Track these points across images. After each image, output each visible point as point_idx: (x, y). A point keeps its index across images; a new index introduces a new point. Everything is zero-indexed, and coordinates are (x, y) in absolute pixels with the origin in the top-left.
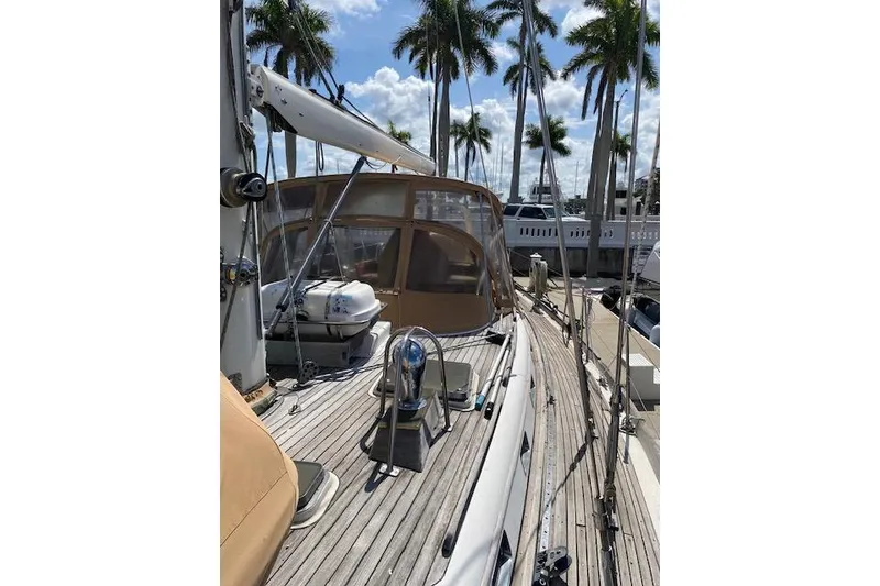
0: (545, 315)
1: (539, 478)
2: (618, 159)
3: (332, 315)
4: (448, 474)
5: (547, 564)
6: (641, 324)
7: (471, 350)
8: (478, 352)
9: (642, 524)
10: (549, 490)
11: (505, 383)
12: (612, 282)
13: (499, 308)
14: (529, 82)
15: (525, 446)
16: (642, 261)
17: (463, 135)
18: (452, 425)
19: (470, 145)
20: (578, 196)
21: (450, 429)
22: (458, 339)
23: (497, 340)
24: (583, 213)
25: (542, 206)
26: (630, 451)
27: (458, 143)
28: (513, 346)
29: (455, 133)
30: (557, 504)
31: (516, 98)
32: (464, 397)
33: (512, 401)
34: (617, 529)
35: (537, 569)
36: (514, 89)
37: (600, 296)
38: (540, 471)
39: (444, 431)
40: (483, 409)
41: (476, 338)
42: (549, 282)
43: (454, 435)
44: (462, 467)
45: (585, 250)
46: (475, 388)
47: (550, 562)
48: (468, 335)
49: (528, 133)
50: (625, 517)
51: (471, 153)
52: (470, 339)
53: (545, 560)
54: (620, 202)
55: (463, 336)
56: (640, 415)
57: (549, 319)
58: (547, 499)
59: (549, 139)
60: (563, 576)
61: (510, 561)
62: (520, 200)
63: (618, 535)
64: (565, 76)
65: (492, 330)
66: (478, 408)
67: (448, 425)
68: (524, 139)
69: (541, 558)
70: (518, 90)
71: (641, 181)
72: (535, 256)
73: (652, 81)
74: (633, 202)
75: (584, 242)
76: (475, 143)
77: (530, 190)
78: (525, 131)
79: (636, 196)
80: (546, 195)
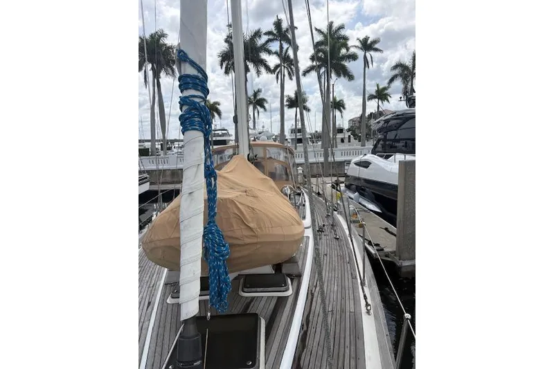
12: (336, 179)
16: (348, 167)
17: (251, 102)
19: (254, 108)
20: (316, 132)
37: (330, 185)
45: (322, 163)
51: (256, 112)
54: (340, 136)
59: (297, 102)
68: (285, 103)
70: (280, 78)
71: (352, 121)
72: (300, 168)
73: (351, 77)
74: (347, 134)
75: (322, 159)
76: (259, 107)
77: (290, 131)
78: (285, 99)
79: (348, 130)
80: (299, 134)
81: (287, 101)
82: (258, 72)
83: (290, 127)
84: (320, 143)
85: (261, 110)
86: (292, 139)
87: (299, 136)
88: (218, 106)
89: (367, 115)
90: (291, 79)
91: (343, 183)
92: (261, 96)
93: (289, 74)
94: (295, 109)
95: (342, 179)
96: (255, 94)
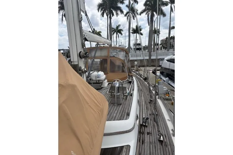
3: (97, 78)
8: (126, 85)
11: (133, 90)
12: (155, 68)
16: (162, 62)
17: (115, 31)
19: (117, 34)
20: (146, 45)
23: (130, 82)
28: (134, 83)
32: (126, 93)
33: (135, 93)
37: (152, 71)
45: (148, 60)
51: (117, 36)
54: (156, 47)
59: (137, 31)
64: (140, 15)
69: (144, 118)
70: (128, 19)
71: (162, 40)
72: (136, 62)
73: (164, 15)
74: (160, 47)
75: (147, 58)
76: (119, 33)
77: (133, 45)
78: (131, 29)
79: (161, 45)
80: (138, 46)
81: (132, 30)
82: (117, 14)
83: (133, 43)
84: (147, 50)
86: (134, 49)
87: (138, 47)
88: (100, 33)
89: (170, 37)
90: (134, 19)
91: (158, 70)
92: (120, 28)
93: (133, 16)
94: (136, 34)
95: (158, 68)
96: (117, 27)
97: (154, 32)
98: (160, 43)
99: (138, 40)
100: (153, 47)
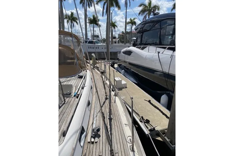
0: (96, 70)
1: (93, 111)
2: (113, 28)
4: (65, 115)
5: (94, 131)
6: (120, 70)
7: (73, 81)
8: (75, 81)
9: (118, 116)
10: (95, 113)
11: (83, 88)
12: (113, 61)
13: (82, 69)
14: (87, 4)
15: (89, 104)
17: (69, 19)
18: (66, 102)
19: (71, 22)
20: (104, 38)
21: (66, 103)
22: (69, 78)
23: (81, 77)
24: (105, 43)
25: (94, 41)
26: (116, 100)
27: (68, 22)
28: (85, 78)
29: (66, 18)
30: (97, 117)
31: (84, 9)
32: (70, 94)
33: (85, 93)
34: (112, 119)
35: (92, 133)
36: (83, 6)
37: (110, 64)
38: (93, 109)
39: (64, 104)
40: (76, 96)
41: (75, 77)
42: (97, 61)
43: (67, 104)
44: (69, 112)
46: (74, 91)
47: (95, 131)
48: (73, 77)
49: (89, 20)
50: (114, 116)
51: (72, 24)
52: (73, 78)
53: (94, 130)
54: (114, 40)
55: (71, 77)
56: (118, 92)
57: (97, 71)
58: (95, 116)
59: (94, 21)
60: (99, 133)
61: (85, 133)
62: (88, 39)
63: (112, 120)
64: (97, 4)
65: (79, 75)
66: (75, 96)
67: (65, 102)
68: (87, 21)
69: (93, 130)
71: (119, 35)
73: (119, 8)
74: (117, 40)
75: (106, 51)
77: (91, 36)
79: (118, 38)
80: (96, 38)
85: (75, 23)
89: (127, 32)
92: (74, 16)
94: (93, 24)
95: (117, 61)
97: (111, 25)
98: (117, 37)
99: (95, 31)
100: (110, 40)
